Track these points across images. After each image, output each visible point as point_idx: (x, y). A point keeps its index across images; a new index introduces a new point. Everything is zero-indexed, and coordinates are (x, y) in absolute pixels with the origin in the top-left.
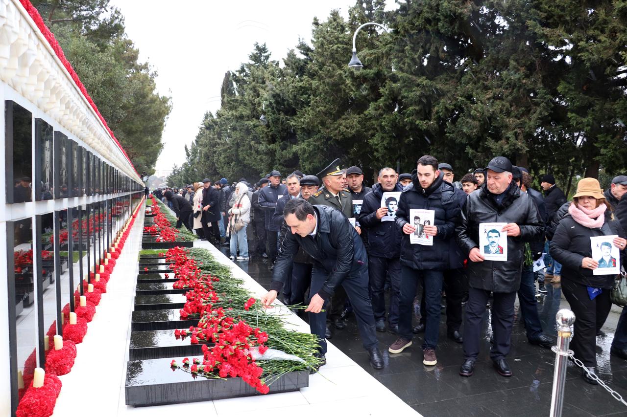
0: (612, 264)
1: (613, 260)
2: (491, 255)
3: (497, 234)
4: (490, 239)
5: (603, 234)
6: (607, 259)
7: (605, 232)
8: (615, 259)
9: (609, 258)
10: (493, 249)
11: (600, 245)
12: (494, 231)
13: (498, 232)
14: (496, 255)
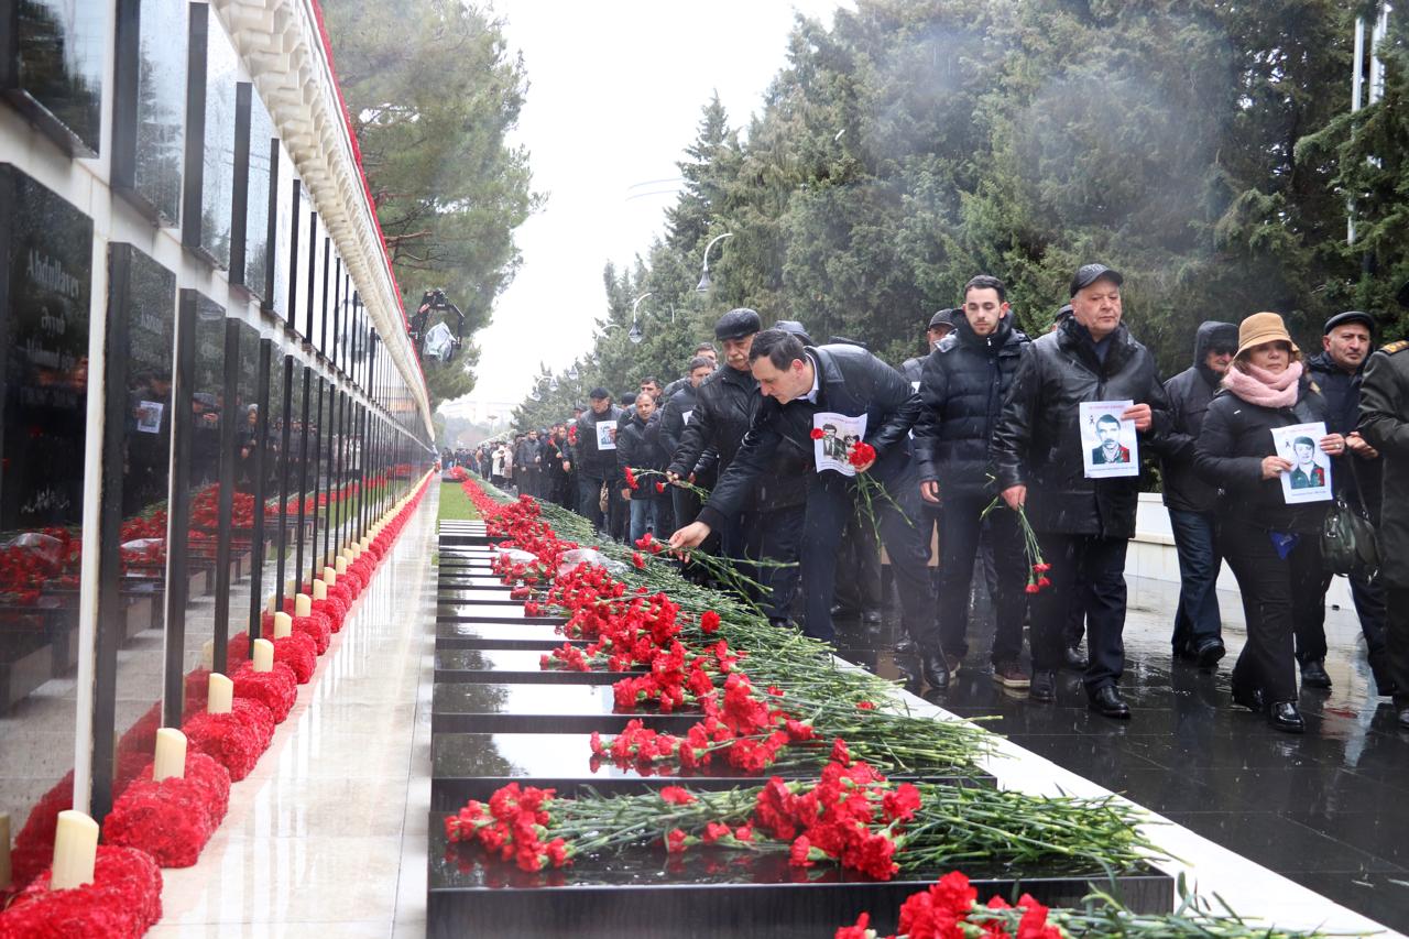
0: (1317, 478)
1: (1318, 471)
2: (1106, 465)
3: (1114, 425)
4: (1103, 434)
5: (1298, 422)
6: (1308, 470)
7: (1300, 417)
8: (1322, 469)
9: (1311, 467)
10: (1109, 455)
11: (1292, 444)
12: (1108, 418)
13: (1115, 420)
14: (1116, 465)
